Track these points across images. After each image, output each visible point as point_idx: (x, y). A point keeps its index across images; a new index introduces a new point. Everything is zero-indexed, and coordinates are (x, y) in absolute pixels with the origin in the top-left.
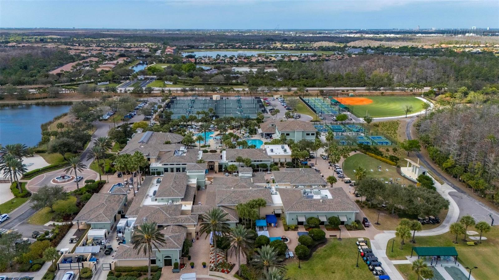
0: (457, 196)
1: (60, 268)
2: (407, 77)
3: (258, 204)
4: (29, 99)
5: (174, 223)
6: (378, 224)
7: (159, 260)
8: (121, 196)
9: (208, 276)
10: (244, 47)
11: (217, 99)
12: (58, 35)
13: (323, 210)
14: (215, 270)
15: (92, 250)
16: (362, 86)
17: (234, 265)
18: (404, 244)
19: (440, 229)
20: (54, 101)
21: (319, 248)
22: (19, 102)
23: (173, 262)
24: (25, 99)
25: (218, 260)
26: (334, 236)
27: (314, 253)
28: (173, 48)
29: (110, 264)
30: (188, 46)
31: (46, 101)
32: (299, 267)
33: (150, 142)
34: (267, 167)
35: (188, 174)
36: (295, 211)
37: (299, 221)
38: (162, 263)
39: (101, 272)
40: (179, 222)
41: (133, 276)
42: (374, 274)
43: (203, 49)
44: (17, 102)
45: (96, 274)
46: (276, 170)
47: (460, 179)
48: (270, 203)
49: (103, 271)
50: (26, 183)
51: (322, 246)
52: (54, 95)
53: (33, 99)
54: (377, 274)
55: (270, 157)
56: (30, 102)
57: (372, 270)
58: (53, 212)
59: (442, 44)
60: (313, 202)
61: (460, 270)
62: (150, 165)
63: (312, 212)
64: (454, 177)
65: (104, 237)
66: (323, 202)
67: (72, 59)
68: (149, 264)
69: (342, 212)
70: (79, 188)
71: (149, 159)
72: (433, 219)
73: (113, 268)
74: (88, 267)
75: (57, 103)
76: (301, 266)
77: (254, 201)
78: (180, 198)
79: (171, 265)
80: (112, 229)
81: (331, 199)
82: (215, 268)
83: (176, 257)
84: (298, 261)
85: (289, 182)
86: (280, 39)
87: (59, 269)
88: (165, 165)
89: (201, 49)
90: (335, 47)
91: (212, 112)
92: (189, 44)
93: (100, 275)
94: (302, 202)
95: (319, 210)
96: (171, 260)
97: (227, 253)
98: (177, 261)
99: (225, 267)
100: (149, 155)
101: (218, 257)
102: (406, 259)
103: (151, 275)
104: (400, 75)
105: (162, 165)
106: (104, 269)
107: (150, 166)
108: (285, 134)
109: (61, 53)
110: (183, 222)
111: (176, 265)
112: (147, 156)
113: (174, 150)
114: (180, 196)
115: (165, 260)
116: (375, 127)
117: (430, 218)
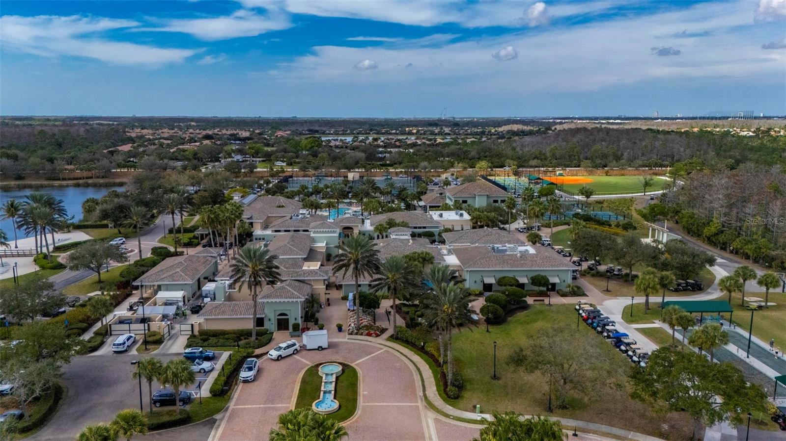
0: (728, 266)
1: (113, 333)
2: (643, 154)
3: (422, 258)
4: (64, 179)
5: (292, 277)
6: (608, 290)
7: (270, 320)
8: (210, 259)
9: (346, 340)
10: (394, 131)
11: (355, 179)
12: (110, 121)
13: (522, 267)
14: (357, 334)
15: (164, 311)
16: (575, 167)
17: (387, 329)
18: (649, 309)
19: (703, 295)
20: (102, 181)
21: (519, 314)
22: (48, 183)
23: (291, 323)
24: (59, 180)
25: (362, 323)
26: (541, 300)
27: (510, 318)
28: (287, 132)
29: (192, 325)
30: (309, 130)
31: (90, 181)
32: (488, 331)
33: (252, 205)
34: (434, 235)
35: (312, 235)
36: (479, 267)
37: (485, 282)
38: (273, 326)
39: (177, 337)
40: (300, 275)
41: (227, 339)
42: (605, 336)
43: (332, 134)
44: (46, 183)
45: (169, 339)
46: (447, 232)
47: (731, 248)
48: (440, 260)
49: (181, 337)
50: (59, 256)
51: (522, 312)
52: (103, 174)
53: (69, 179)
54: (608, 337)
55: (438, 222)
56: (64, 183)
57: (601, 332)
58: (100, 281)
59: (692, 128)
60: (507, 257)
61: (737, 333)
62: (253, 232)
63: (506, 269)
64: (722, 249)
65: (181, 299)
66: (521, 257)
67: (131, 140)
68: (254, 326)
69: (551, 269)
70: (143, 258)
71: (251, 224)
72: (693, 284)
73: (196, 333)
74: (158, 331)
75: (107, 183)
76: (490, 330)
77: (415, 253)
78: (300, 257)
79: (287, 328)
80: (194, 298)
81: (534, 254)
82: (356, 331)
83: (296, 315)
84: (486, 325)
85: (469, 242)
86: (449, 124)
87: (111, 335)
88: (276, 231)
89: (329, 134)
90: (533, 130)
91: (349, 185)
92: (311, 128)
93: (175, 340)
94: (490, 257)
95: (517, 267)
96: (288, 319)
97: (375, 317)
98: (297, 322)
99: (372, 329)
100: (251, 218)
101: (361, 320)
102: (654, 323)
103: (257, 339)
104: (632, 152)
105: (272, 231)
106: (182, 333)
107: (253, 234)
108: (461, 202)
109: (115, 131)
110: (307, 276)
111: (296, 327)
112: (248, 219)
113: (290, 215)
114: (300, 255)
115: (278, 319)
116: (597, 204)
117: (687, 283)
